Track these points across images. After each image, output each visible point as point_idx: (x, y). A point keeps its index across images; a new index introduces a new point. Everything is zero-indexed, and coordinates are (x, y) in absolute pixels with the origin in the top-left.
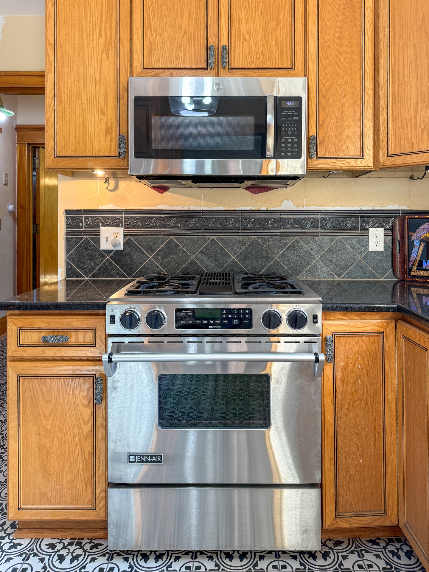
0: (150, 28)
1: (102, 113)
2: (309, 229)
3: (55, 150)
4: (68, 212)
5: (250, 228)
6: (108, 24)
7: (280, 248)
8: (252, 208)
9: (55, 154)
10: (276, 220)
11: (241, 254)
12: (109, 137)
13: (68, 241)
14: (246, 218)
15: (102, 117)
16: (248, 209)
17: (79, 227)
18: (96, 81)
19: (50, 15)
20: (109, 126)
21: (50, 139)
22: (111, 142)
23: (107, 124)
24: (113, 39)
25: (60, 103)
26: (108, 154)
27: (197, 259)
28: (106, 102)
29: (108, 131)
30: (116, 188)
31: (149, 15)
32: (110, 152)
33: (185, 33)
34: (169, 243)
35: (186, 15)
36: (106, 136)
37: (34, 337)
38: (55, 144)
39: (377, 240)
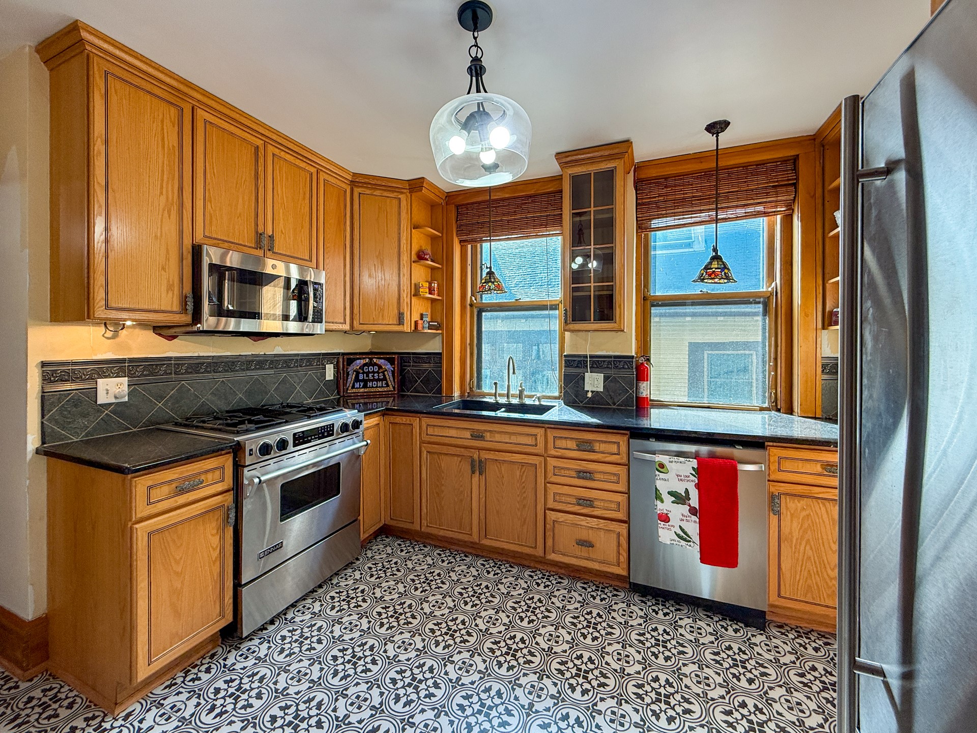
1: (163, 269)
2: (293, 367)
6: (170, 185)
11: (246, 391)
12: (170, 294)
13: (45, 399)
15: (163, 272)
18: (156, 236)
20: (171, 283)
21: (99, 288)
22: (173, 298)
23: (169, 280)
24: (175, 201)
26: (169, 309)
27: (208, 400)
28: (167, 259)
29: (170, 288)
31: (209, 190)
32: (172, 307)
33: (240, 214)
34: (181, 387)
36: (168, 292)
39: (330, 372)
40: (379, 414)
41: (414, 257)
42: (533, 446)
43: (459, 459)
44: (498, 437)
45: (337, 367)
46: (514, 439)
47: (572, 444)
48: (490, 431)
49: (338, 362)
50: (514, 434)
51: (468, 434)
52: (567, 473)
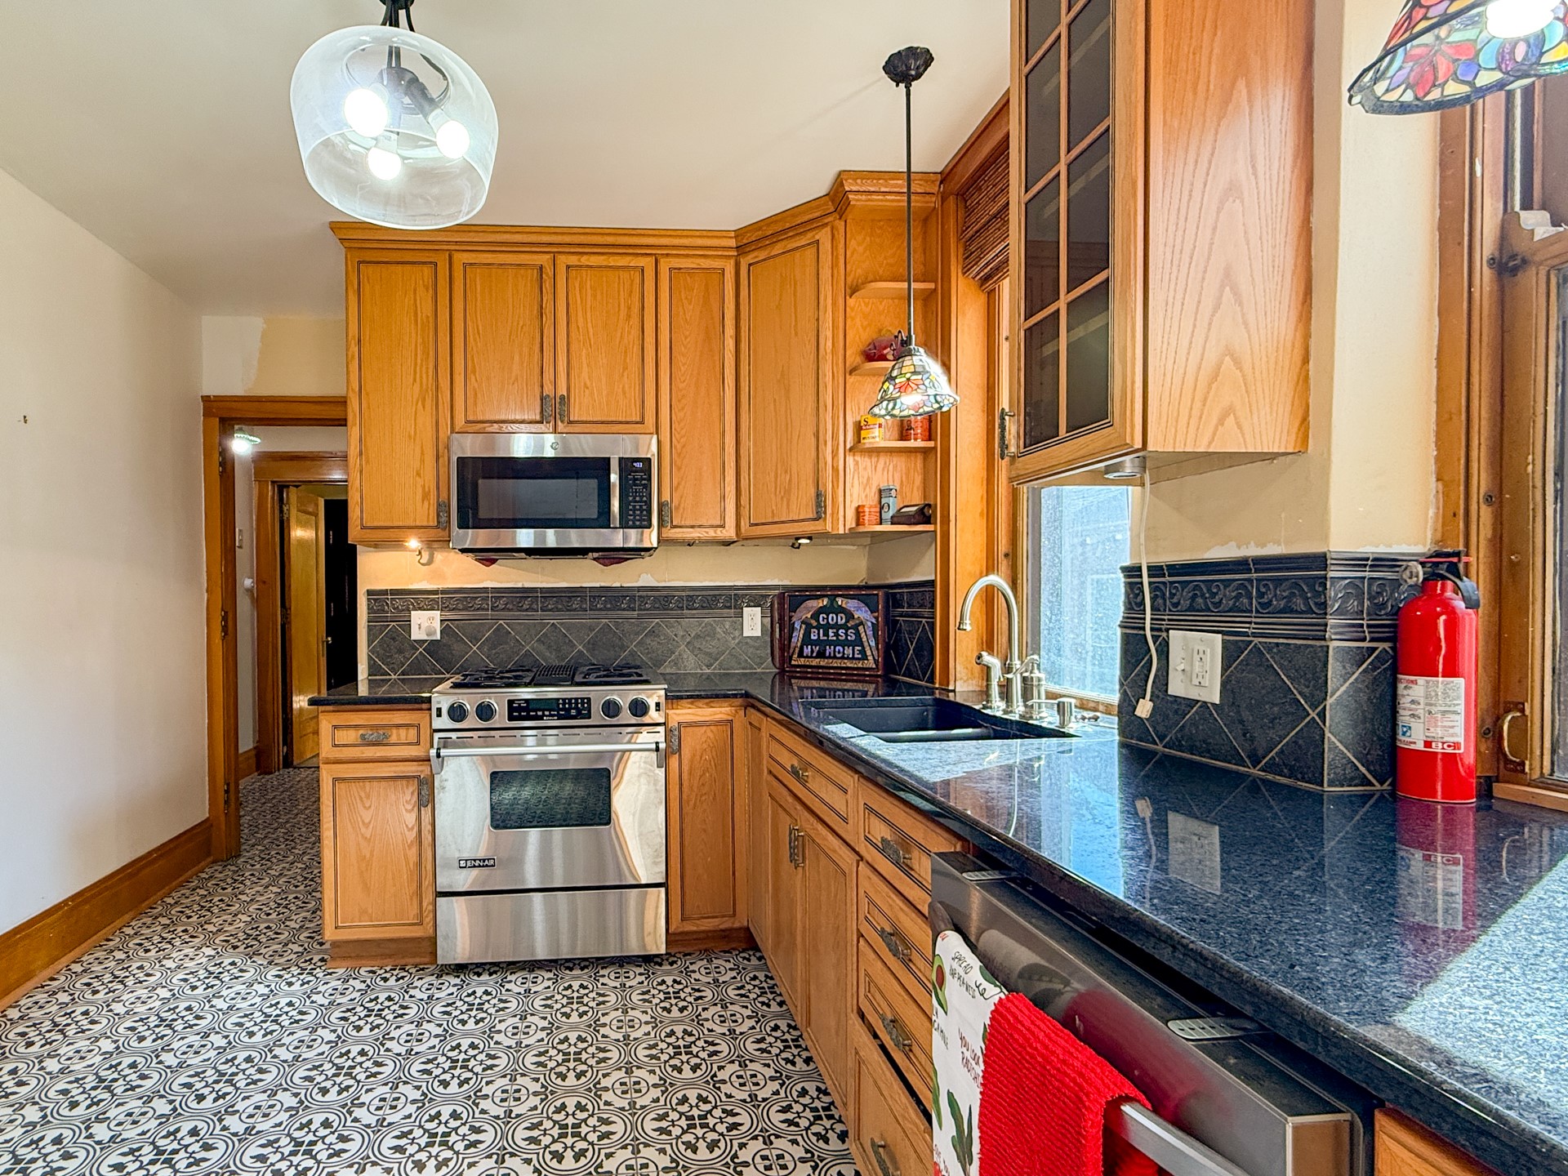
0: (474, 372)
1: (418, 474)
2: (672, 609)
3: (362, 519)
4: (369, 593)
5: (600, 609)
6: (424, 369)
7: (638, 634)
8: (603, 584)
9: (362, 524)
10: (633, 598)
11: (588, 642)
12: (426, 503)
13: (370, 629)
14: (594, 597)
15: (418, 479)
16: (598, 585)
17: (384, 611)
19: (353, 356)
20: (427, 490)
21: (355, 506)
22: (428, 509)
23: (423, 487)
24: (430, 386)
25: (367, 462)
26: (425, 524)
27: (533, 649)
28: (422, 461)
29: (425, 496)
30: (430, 562)
31: (473, 357)
32: (428, 520)
34: (498, 629)
35: (517, 358)
36: (423, 502)
37: (351, 736)
38: (362, 512)
39: (752, 623)
42: (844, 819)
45: (771, 613)
46: (830, 794)
48: (811, 766)
49: (773, 603)
50: (829, 780)
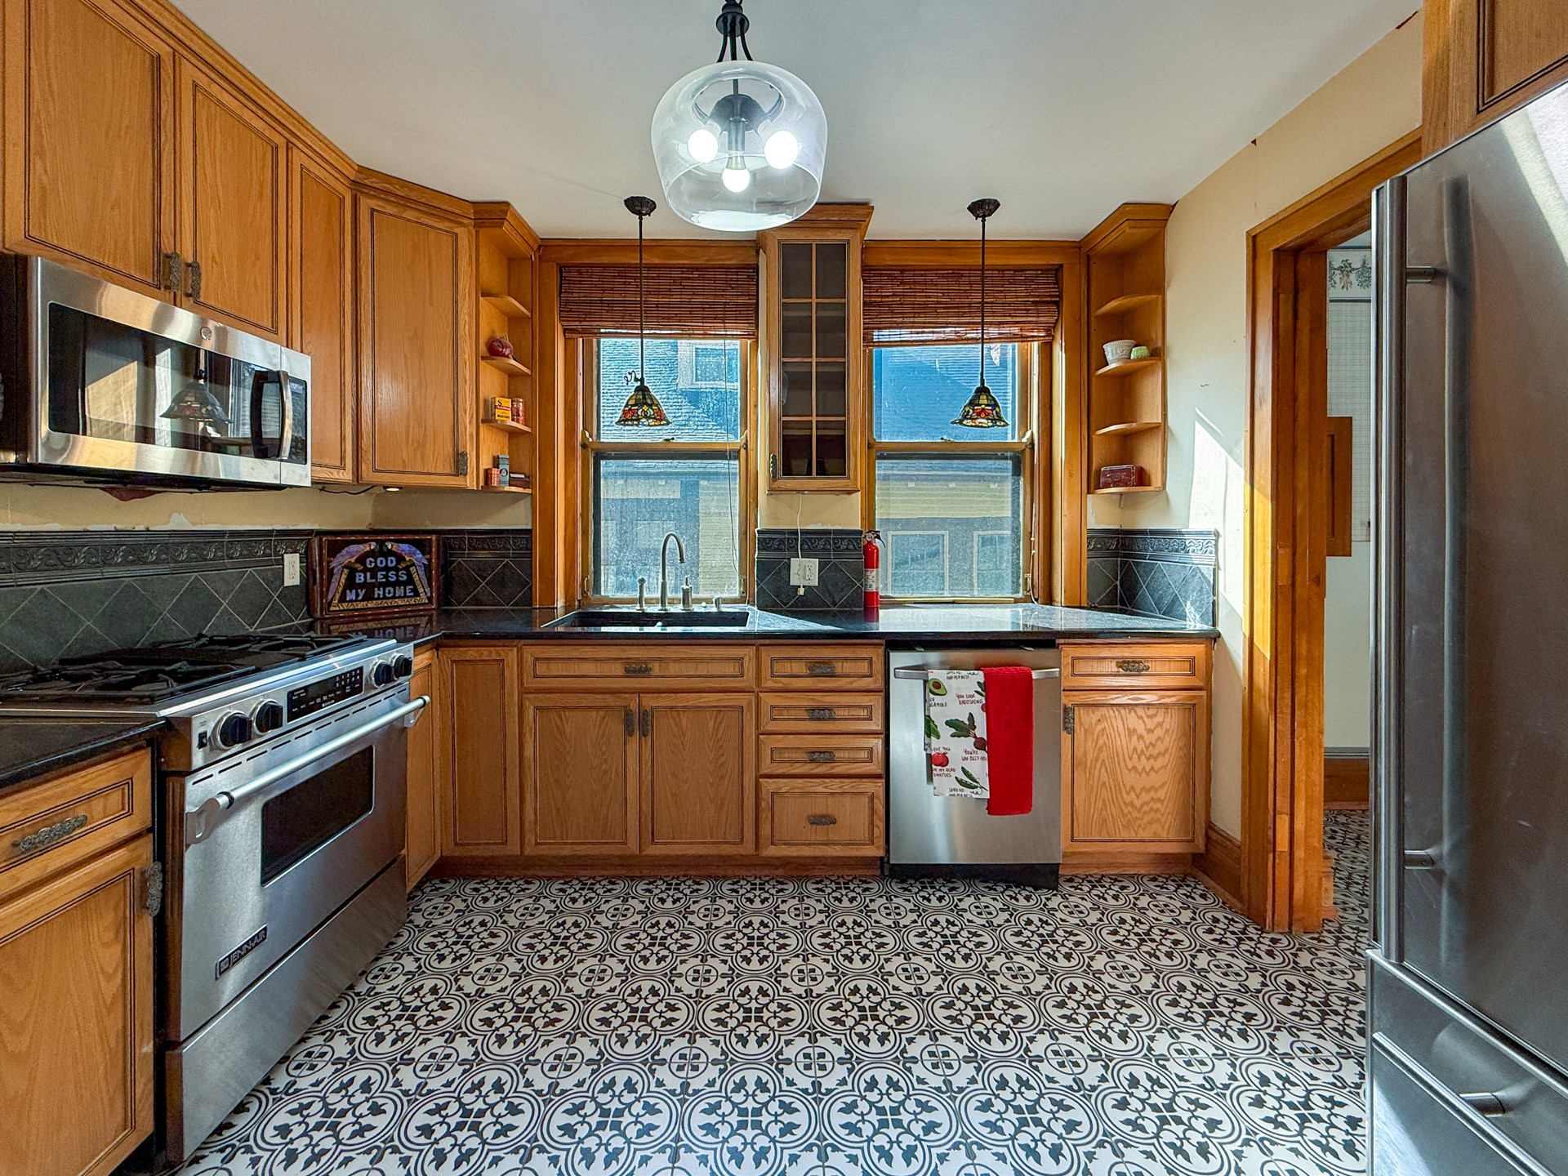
2: (212, 559)
10: (165, 546)
39: (292, 570)
40: (429, 646)
41: (483, 348)
42: (736, 676)
43: (602, 713)
44: (674, 669)
45: (306, 558)
46: (703, 669)
47: (800, 668)
48: (660, 659)
49: (308, 548)
50: (702, 660)
51: (618, 669)
52: (794, 714)
